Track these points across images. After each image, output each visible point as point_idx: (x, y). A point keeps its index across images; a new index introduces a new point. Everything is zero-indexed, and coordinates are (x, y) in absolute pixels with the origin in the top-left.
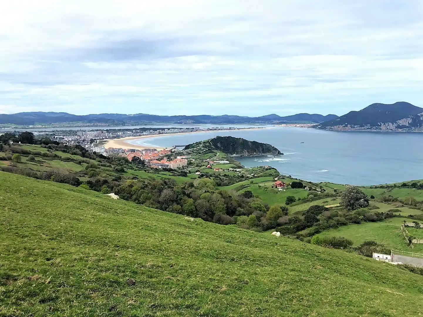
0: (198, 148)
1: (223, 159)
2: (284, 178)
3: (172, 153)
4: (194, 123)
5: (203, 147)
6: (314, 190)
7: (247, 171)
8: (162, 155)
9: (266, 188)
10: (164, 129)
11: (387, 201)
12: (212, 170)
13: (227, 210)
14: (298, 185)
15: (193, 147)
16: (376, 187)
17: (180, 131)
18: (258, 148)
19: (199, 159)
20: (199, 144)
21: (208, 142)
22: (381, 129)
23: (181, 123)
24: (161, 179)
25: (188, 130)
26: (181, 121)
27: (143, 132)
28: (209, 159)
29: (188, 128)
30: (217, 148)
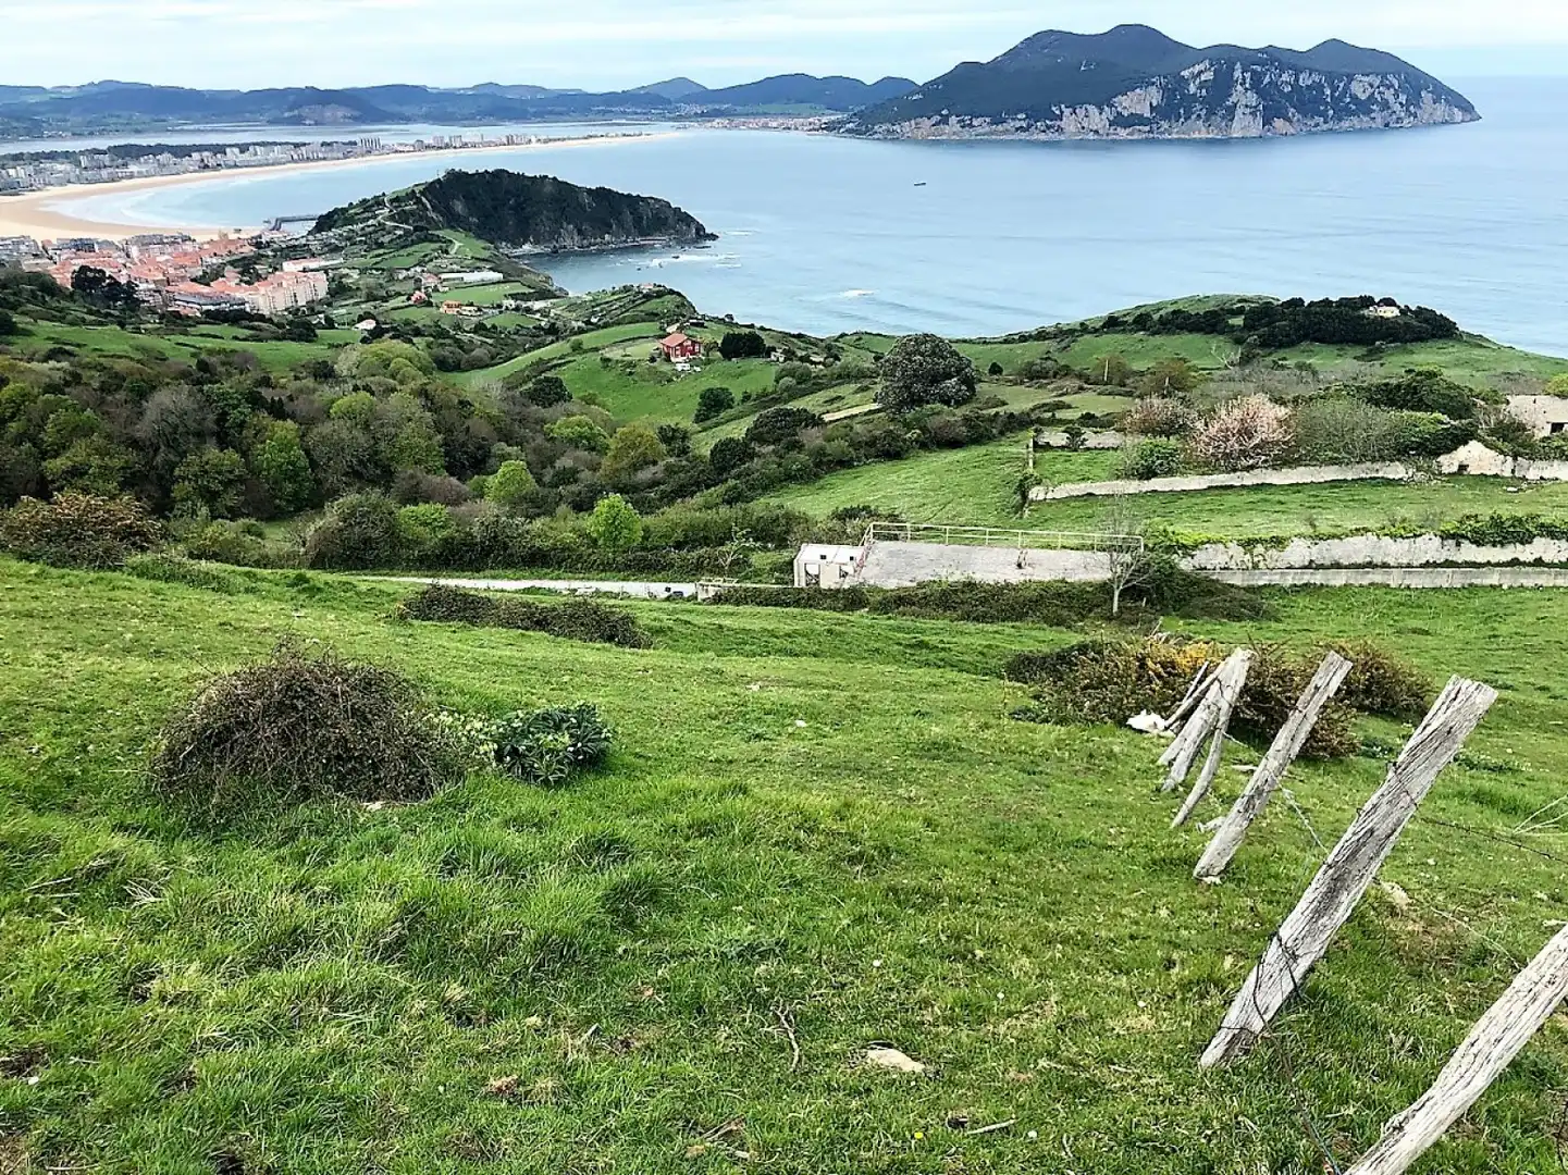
0: (370, 223)
1: (478, 264)
2: (702, 325)
3: (259, 248)
4: (357, 120)
5: (392, 218)
6: (802, 359)
7: (572, 307)
8: (214, 260)
9: (631, 365)
10: (219, 149)
11: (1039, 378)
12: (434, 310)
13: (447, 454)
14: (744, 344)
15: (351, 221)
16: (1024, 338)
17: (295, 157)
18: (617, 214)
19: (377, 270)
20: (372, 206)
21: (411, 195)
22: (1060, 130)
23: (298, 121)
24: (193, 355)
25: (332, 151)
26: (296, 112)
27: (125, 165)
28: (419, 269)
29: (328, 141)
30: (454, 221)
